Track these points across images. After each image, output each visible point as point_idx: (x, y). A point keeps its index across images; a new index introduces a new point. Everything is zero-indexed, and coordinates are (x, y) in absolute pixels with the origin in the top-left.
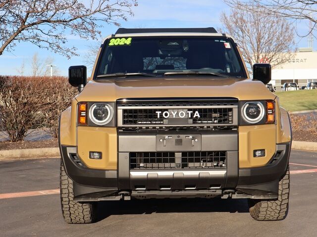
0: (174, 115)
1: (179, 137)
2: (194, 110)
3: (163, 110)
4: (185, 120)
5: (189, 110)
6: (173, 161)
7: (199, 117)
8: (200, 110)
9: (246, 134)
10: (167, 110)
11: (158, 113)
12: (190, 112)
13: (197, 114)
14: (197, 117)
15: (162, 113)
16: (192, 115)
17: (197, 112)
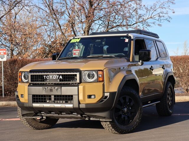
0: (51, 77)
1: (51, 88)
2: (60, 75)
3: (46, 75)
4: (56, 80)
5: (58, 75)
6: (50, 99)
7: (62, 78)
8: (62, 75)
9: (82, 87)
10: (48, 75)
11: (45, 76)
12: (58, 76)
13: (61, 77)
14: (61, 78)
15: (46, 76)
16: (59, 77)
17: (61, 76)
